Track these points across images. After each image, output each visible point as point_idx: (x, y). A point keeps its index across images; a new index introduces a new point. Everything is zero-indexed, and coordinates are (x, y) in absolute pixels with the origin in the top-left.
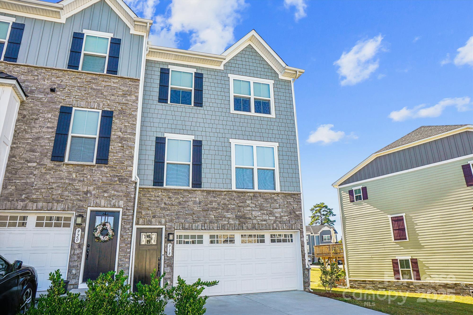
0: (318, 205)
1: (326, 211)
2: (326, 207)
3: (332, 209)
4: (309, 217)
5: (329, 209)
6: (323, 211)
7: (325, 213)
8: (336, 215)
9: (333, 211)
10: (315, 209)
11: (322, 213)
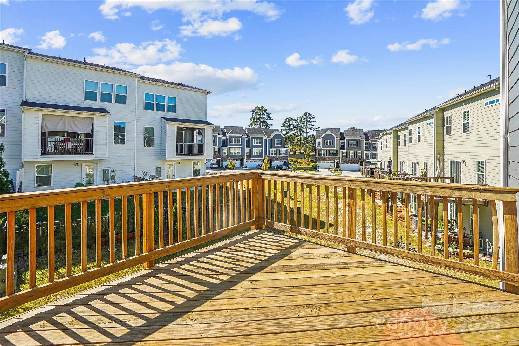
0: (259, 107)
1: (265, 115)
2: (265, 110)
3: (271, 114)
4: (249, 118)
5: (268, 113)
6: (262, 114)
7: (263, 116)
8: (272, 119)
9: (271, 116)
10: (256, 111)
11: (261, 116)
